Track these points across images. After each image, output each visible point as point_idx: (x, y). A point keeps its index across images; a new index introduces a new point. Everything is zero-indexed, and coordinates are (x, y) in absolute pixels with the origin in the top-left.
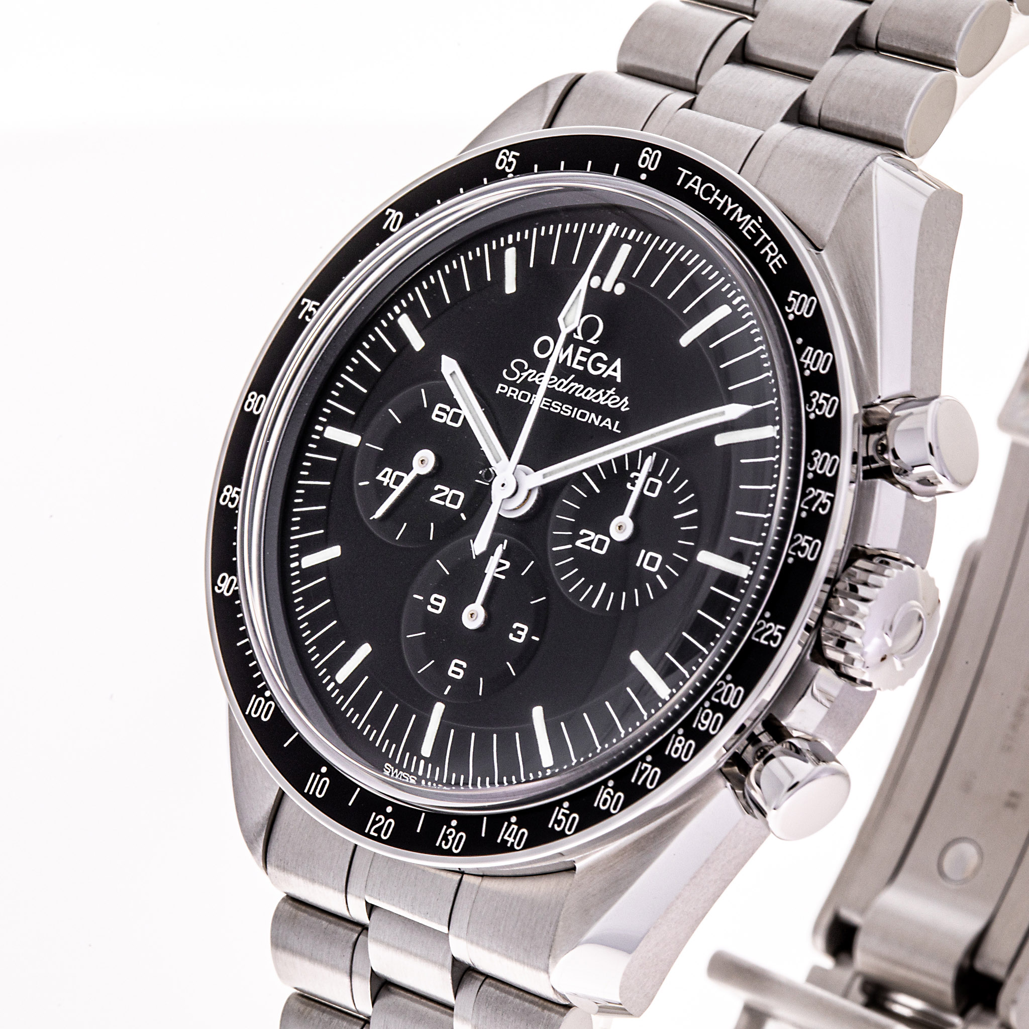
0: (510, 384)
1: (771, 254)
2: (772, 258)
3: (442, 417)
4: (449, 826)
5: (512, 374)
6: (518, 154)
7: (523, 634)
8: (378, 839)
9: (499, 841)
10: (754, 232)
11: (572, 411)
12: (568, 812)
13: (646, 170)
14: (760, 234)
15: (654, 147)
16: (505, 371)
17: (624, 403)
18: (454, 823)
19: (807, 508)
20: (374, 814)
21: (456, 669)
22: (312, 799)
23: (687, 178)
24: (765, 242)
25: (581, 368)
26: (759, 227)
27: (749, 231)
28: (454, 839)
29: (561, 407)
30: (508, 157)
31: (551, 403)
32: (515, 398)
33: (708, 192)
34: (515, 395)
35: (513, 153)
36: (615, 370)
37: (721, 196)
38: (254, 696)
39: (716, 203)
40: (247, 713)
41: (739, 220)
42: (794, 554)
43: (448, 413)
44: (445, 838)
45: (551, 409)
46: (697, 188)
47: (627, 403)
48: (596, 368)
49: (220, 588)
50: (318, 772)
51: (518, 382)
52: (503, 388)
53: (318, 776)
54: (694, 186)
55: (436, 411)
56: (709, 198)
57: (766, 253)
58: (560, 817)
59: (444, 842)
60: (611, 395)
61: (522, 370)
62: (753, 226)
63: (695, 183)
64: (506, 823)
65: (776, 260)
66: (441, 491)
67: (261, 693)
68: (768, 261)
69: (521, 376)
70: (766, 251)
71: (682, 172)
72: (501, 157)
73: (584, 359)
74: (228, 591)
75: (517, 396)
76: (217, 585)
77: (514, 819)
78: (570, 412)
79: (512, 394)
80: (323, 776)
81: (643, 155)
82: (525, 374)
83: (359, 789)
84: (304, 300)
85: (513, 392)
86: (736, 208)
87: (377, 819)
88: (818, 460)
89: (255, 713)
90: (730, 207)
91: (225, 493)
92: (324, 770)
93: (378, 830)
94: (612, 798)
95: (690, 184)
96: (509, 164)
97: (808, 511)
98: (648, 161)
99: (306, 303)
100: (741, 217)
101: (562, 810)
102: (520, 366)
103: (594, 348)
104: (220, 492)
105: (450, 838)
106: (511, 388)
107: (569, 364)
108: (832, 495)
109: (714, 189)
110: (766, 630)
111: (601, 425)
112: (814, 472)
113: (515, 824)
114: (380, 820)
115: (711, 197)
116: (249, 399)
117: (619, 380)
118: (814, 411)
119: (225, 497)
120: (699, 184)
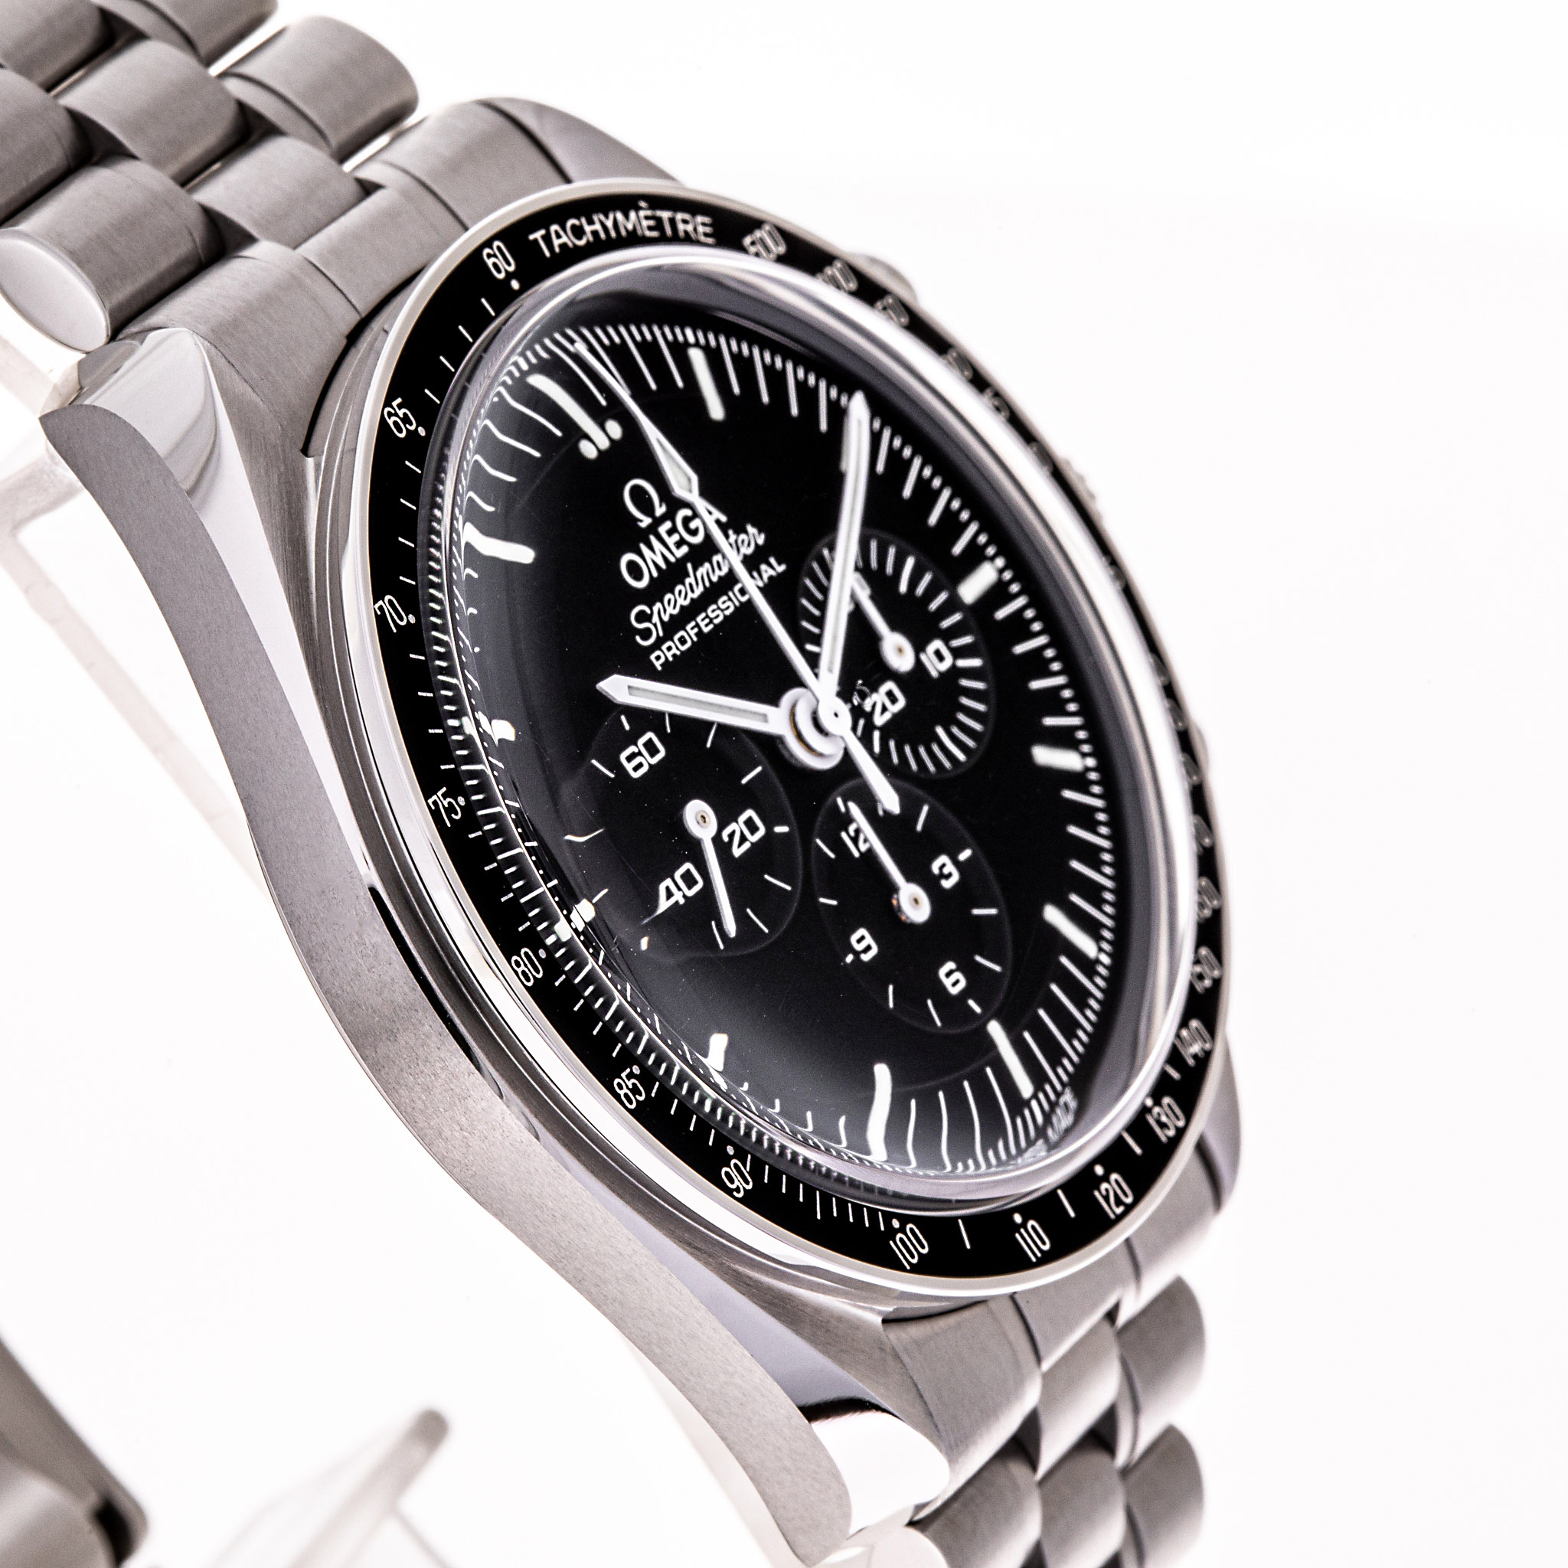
0: (657, 645)
1: (691, 227)
2: (695, 229)
3: (640, 765)
4: (1150, 1111)
5: (647, 633)
6: (399, 400)
7: (950, 868)
8: (1129, 1208)
9: (1193, 1062)
10: (655, 222)
11: (730, 599)
13: (509, 276)
14: (659, 220)
15: (488, 243)
16: (638, 638)
17: (753, 534)
18: (1150, 1101)
20: (1096, 1193)
21: (952, 979)
22: (1047, 1258)
23: (547, 238)
24: (672, 221)
25: (685, 549)
26: (653, 212)
27: (650, 228)
28: (1168, 1115)
29: (719, 608)
30: (396, 415)
31: (707, 616)
32: (678, 653)
33: (578, 232)
34: (674, 651)
35: (395, 404)
37: (591, 222)
38: (891, 1243)
39: (595, 233)
40: (908, 1268)
41: (631, 226)
43: (640, 754)
44: (1163, 1126)
45: (716, 621)
46: (564, 239)
47: (755, 531)
48: (694, 533)
49: (738, 1190)
50: (1017, 1228)
51: (661, 634)
52: (658, 658)
53: (1022, 1230)
54: (561, 241)
55: (629, 767)
56: (586, 236)
57: (686, 232)
59: (1165, 1130)
60: (736, 541)
61: (649, 618)
62: (647, 218)
63: (558, 236)
65: (701, 227)
66: (732, 835)
67: (891, 1233)
68: (697, 236)
69: (655, 625)
71: (536, 240)
72: (390, 422)
73: (676, 537)
74: (747, 1183)
75: (677, 648)
76: (733, 1190)
78: (729, 603)
79: (672, 652)
80: (1024, 1225)
81: (490, 262)
82: (655, 619)
83: (1060, 1192)
84: (430, 801)
85: (669, 649)
86: (617, 217)
87: (1104, 1193)
89: (913, 1257)
90: (609, 223)
91: (622, 1093)
92: (1018, 1218)
93: (1119, 1202)
95: (556, 242)
96: (406, 420)
98: (501, 264)
99: (435, 803)
100: (630, 221)
102: (642, 617)
103: (670, 515)
104: (617, 1097)
105: (1164, 1119)
106: (664, 647)
107: (672, 559)
109: (578, 223)
111: (766, 581)
114: (1107, 1190)
115: (587, 232)
116: (519, 970)
117: (723, 518)
119: (626, 1095)
120: (562, 233)
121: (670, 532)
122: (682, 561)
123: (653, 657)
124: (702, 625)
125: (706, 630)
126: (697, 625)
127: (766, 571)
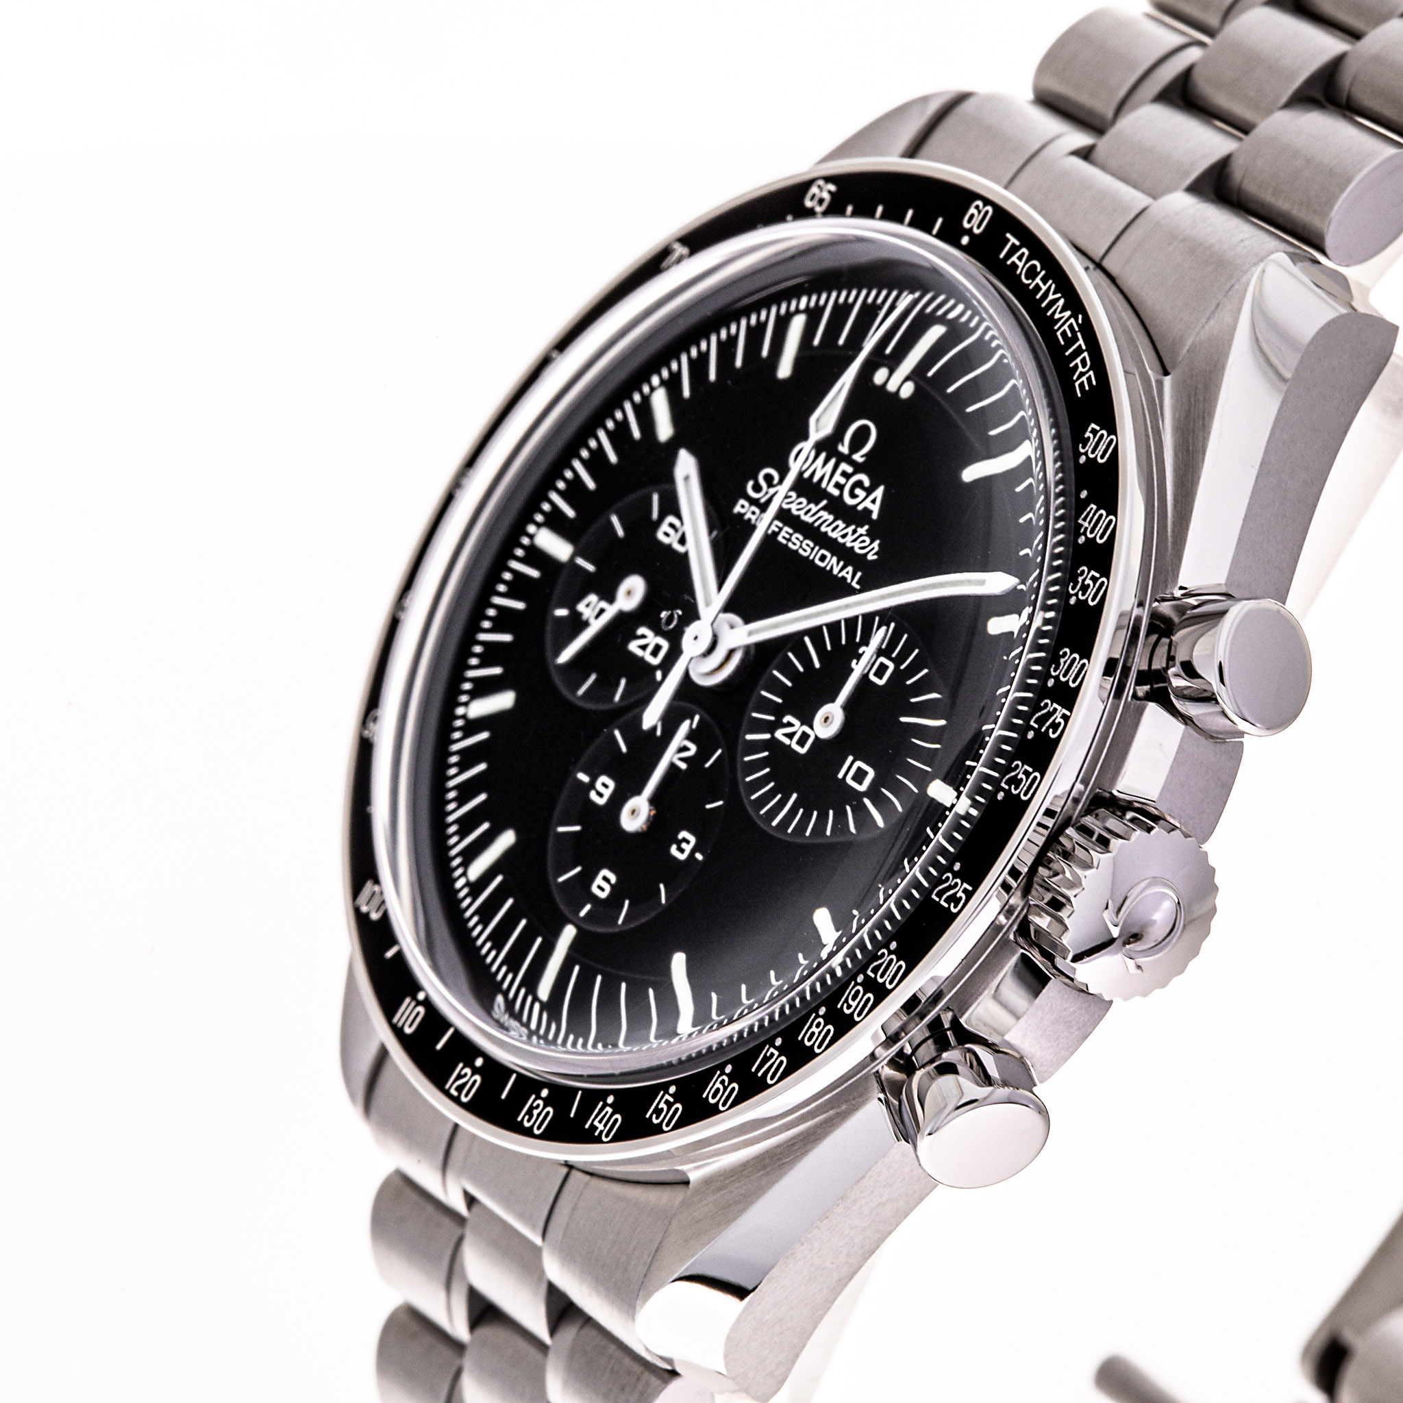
0: (752, 502)
1: (1081, 369)
2: (1082, 374)
3: (668, 535)
4: (538, 1097)
5: (757, 488)
6: (833, 189)
7: (688, 848)
8: (456, 1100)
9: (587, 1126)
10: (1070, 335)
11: (812, 549)
12: (671, 1100)
13: (969, 232)
14: (1076, 339)
15: (987, 202)
16: (751, 483)
17: (873, 549)
18: (545, 1093)
19: (1036, 726)
20: (461, 1065)
21: (603, 884)
22: (398, 1031)
23: (1014, 249)
24: (1079, 351)
25: (836, 492)
26: (1077, 329)
27: (1064, 334)
28: (539, 1115)
29: (801, 542)
30: (821, 191)
31: (791, 535)
32: (753, 522)
33: (1032, 273)
35: (829, 186)
36: (874, 501)
37: (1044, 280)
38: (369, 881)
39: (1038, 288)
40: (357, 904)
41: (1057, 316)
42: (1007, 787)
43: (676, 531)
44: (530, 1112)
45: (790, 545)
46: (1020, 264)
47: (876, 549)
48: (853, 496)
49: (368, 729)
50: (414, 998)
51: (762, 501)
52: (743, 506)
53: (413, 1004)
54: (1017, 262)
55: (665, 527)
56: (1030, 281)
57: (1076, 366)
58: (662, 1105)
59: (527, 1117)
60: (861, 535)
61: (770, 485)
62: (1071, 327)
63: (1020, 258)
64: (601, 1103)
65: (1084, 379)
66: (643, 636)
68: (1075, 378)
69: (767, 493)
70: (1077, 364)
71: (1008, 240)
72: (813, 189)
73: (842, 480)
75: (756, 520)
76: (366, 724)
77: (610, 1100)
78: (809, 550)
79: (752, 517)
80: (418, 1004)
81: (972, 210)
82: (772, 491)
83: (452, 1029)
85: (753, 513)
86: (1057, 300)
87: (463, 1072)
88: (1065, 662)
89: (366, 906)
90: (1051, 297)
91: (403, 601)
92: (421, 997)
93: (460, 1089)
94: (725, 1088)
95: (1014, 259)
96: (821, 201)
97: (1037, 731)
98: (975, 220)
100: (1060, 313)
101: (667, 1097)
102: (769, 479)
104: (400, 599)
105: (536, 1112)
106: (753, 508)
107: (824, 485)
108: (1068, 713)
109: (1039, 269)
110: (950, 888)
111: (840, 575)
112: (1057, 678)
113: (610, 1106)
114: (466, 1075)
115: (1033, 280)
117: (875, 516)
118: (1076, 595)
120: (1024, 259)
121: (844, 474)
122: (825, 494)
123: (742, 502)
124: (783, 533)
125: (780, 539)
126: (781, 529)
127: (847, 573)
